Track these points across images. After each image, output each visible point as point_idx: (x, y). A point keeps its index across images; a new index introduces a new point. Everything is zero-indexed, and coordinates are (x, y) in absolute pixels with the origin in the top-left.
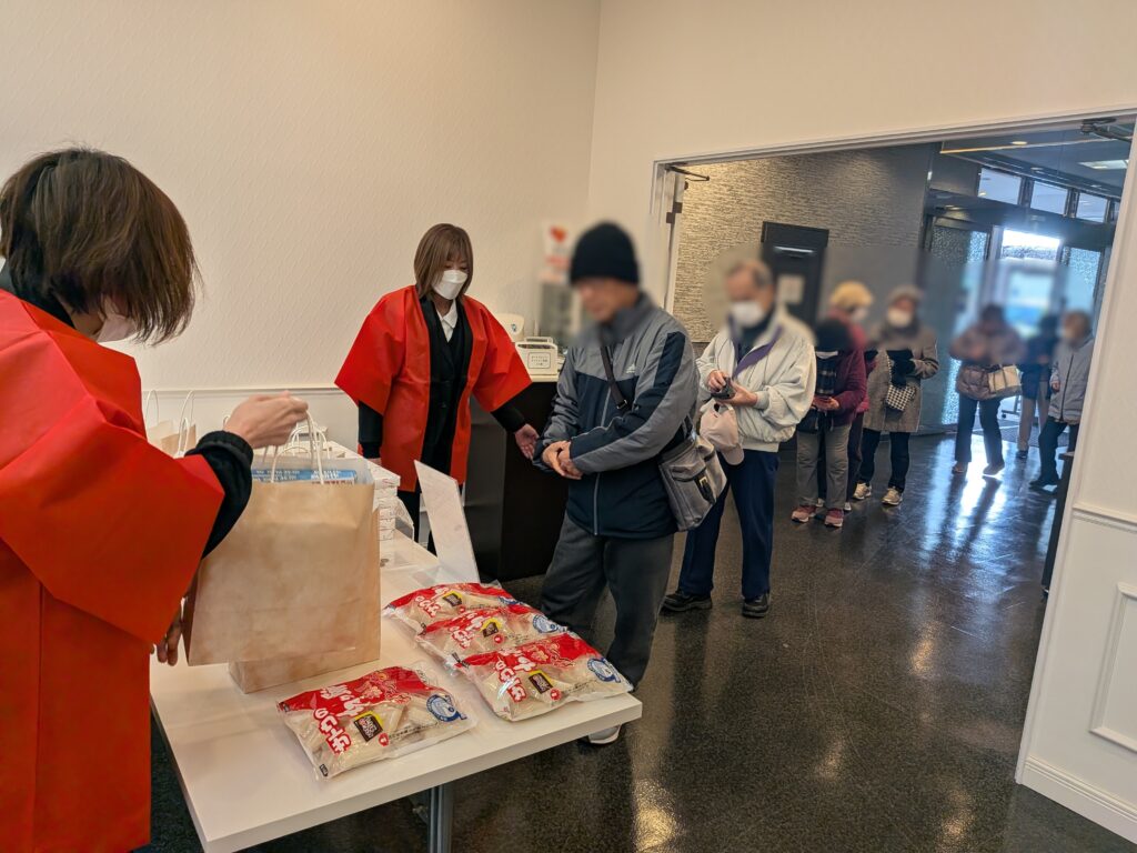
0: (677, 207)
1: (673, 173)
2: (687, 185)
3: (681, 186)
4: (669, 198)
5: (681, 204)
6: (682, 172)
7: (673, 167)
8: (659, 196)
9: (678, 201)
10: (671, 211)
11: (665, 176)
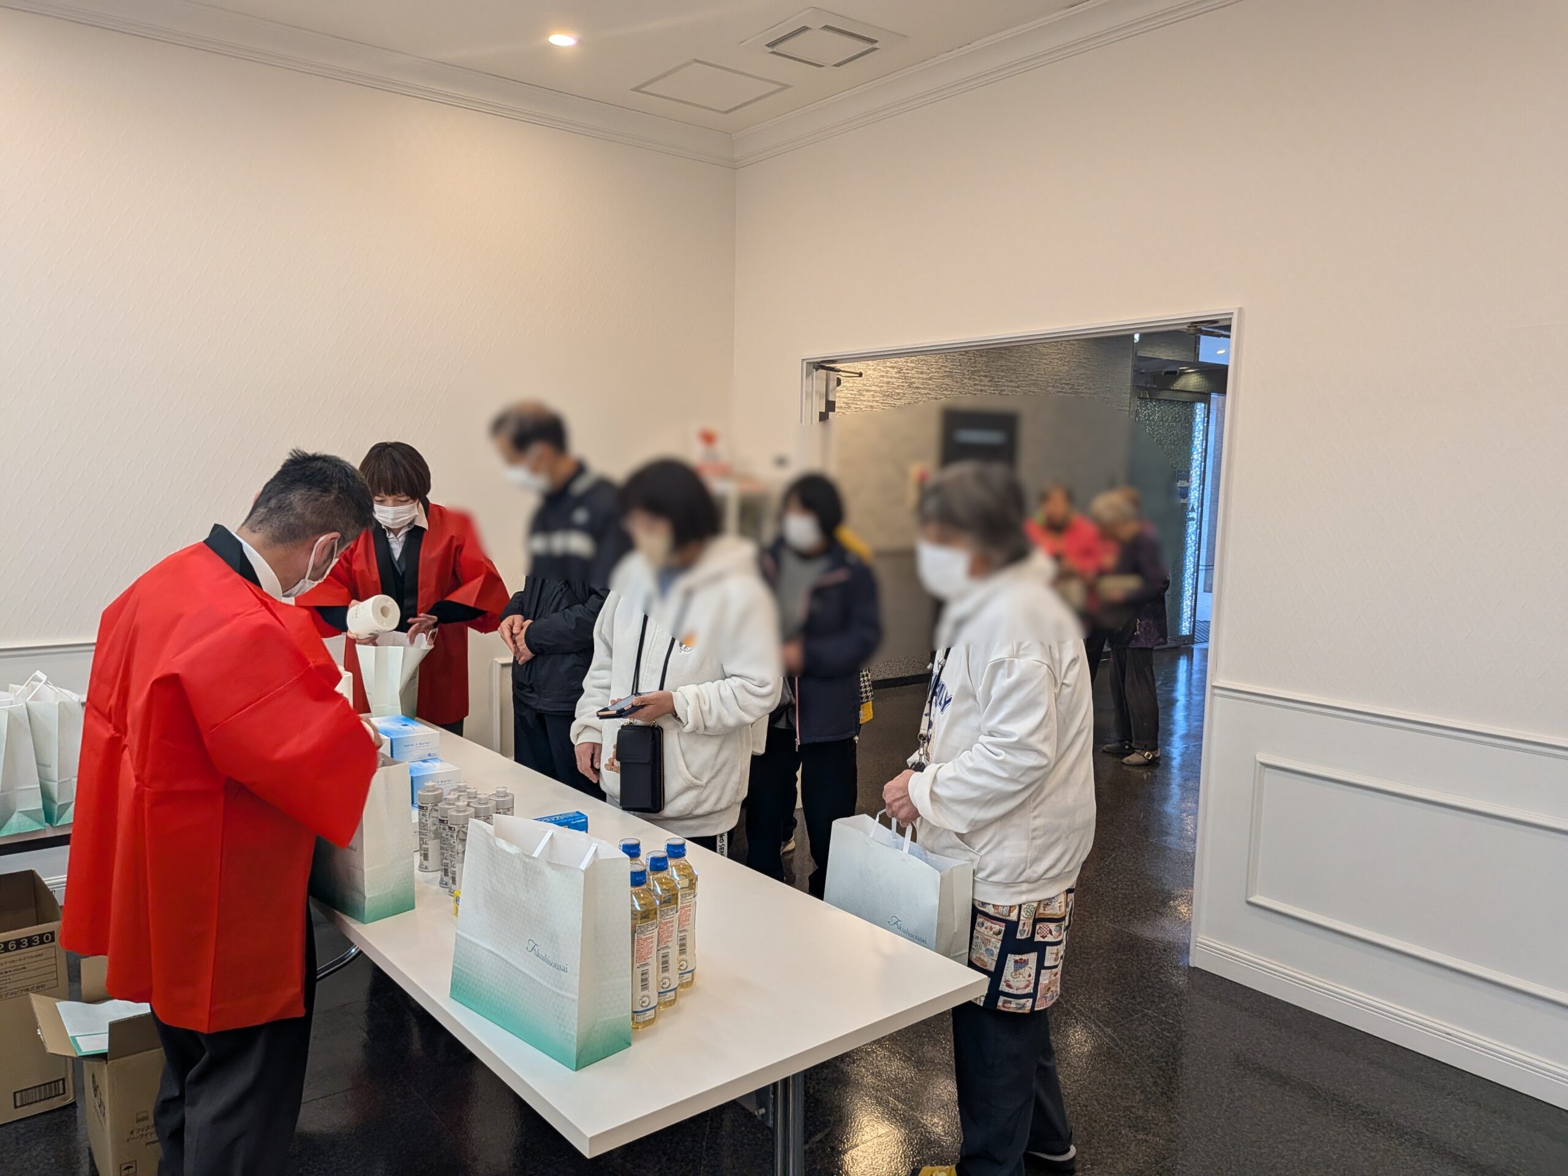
0: (830, 406)
1: (822, 373)
2: (839, 382)
3: (833, 383)
4: (821, 398)
5: (834, 402)
6: (832, 369)
7: (819, 365)
8: (809, 396)
9: (831, 399)
10: (824, 411)
11: (815, 374)
